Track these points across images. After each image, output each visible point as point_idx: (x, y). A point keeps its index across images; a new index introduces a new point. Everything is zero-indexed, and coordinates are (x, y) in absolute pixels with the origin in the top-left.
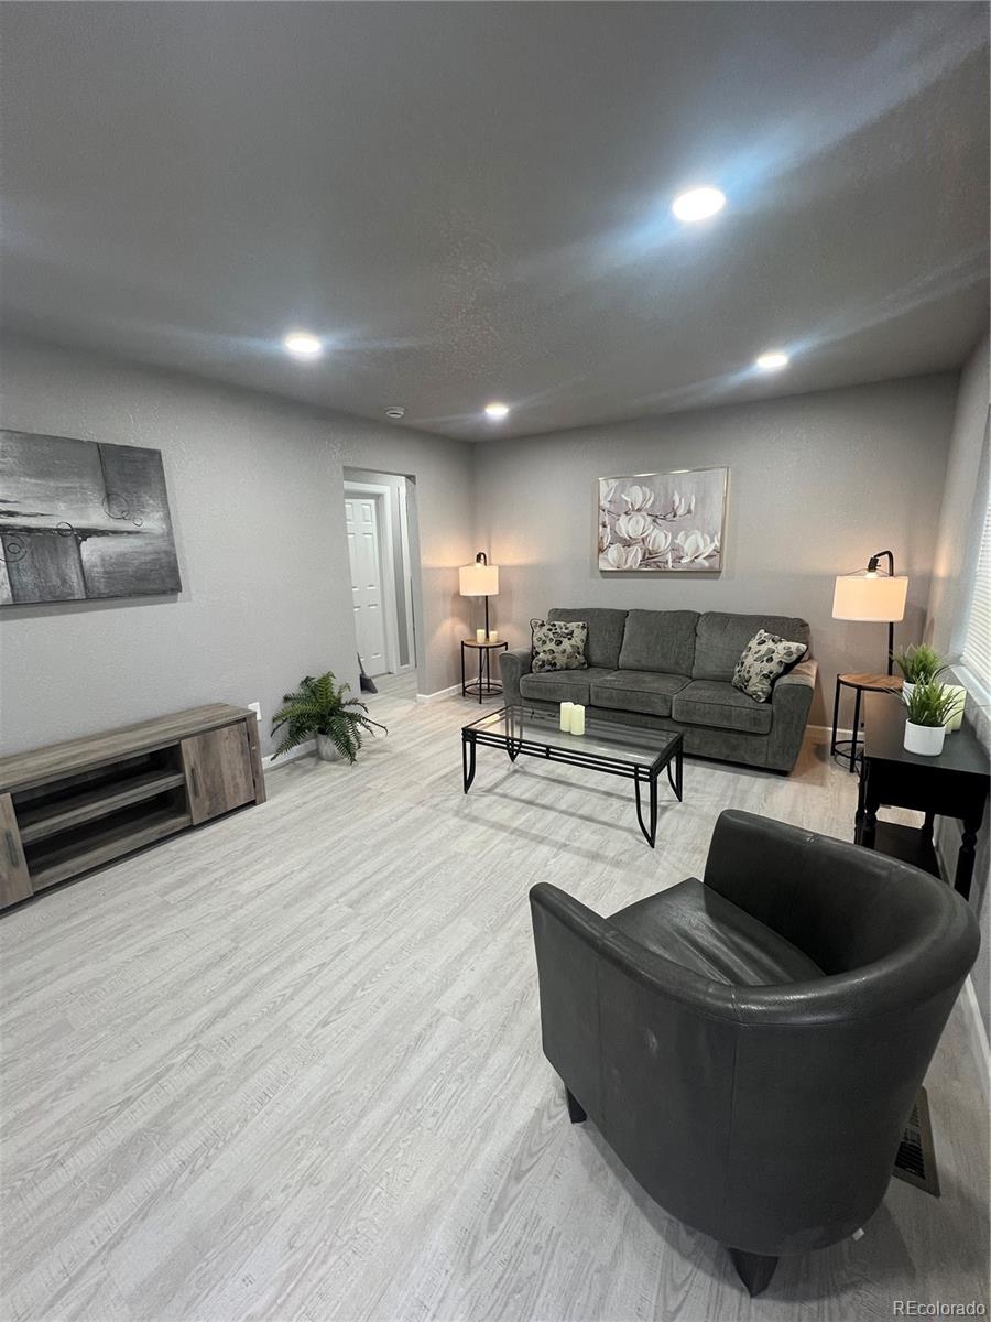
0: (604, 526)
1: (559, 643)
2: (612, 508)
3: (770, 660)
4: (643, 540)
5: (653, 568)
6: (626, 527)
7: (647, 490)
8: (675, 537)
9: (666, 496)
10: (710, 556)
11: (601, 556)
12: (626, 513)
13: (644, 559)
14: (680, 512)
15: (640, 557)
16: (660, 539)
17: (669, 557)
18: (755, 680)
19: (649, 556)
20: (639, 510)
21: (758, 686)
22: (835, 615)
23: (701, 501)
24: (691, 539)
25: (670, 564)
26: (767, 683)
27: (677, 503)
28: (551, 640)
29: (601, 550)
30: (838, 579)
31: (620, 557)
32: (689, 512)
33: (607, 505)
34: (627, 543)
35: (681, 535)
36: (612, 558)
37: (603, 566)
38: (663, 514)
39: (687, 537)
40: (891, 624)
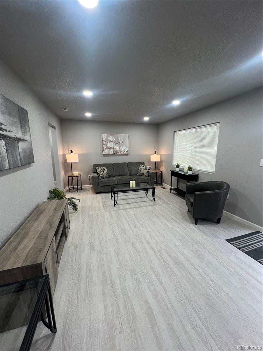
0: (104, 145)
1: (103, 172)
2: (106, 141)
3: (147, 169)
4: (113, 148)
5: (115, 154)
6: (109, 145)
7: (114, 138)
8: (120, 147)
9: (118, 139)
10: (127, 152)
11: (104, 151)
12: (109, 142)
13: (114, 152)
14: (121, 142)
15: (113, 152)
16: (117, 148)
17: (119, 152)
18: (145, 173)
19: (115, 151)
20: (112, 141)
21: (146, 174)
22: (151, 161)
23: (125, 140)
24: (123, 148)
25: (119, 153)
26: (147, 173)
27: (120, 141)
28: (102, 171)
29: (104, 150)
30: (151, 155)
31: (108, 152)
32: (122, 142)
33: (105, 140)
34: (110, 149)
35: (121, 147)
36: (106, 152)
37: (104, 154)
38: (117, 143)
39: (122, 147)
40: (155, 162)
